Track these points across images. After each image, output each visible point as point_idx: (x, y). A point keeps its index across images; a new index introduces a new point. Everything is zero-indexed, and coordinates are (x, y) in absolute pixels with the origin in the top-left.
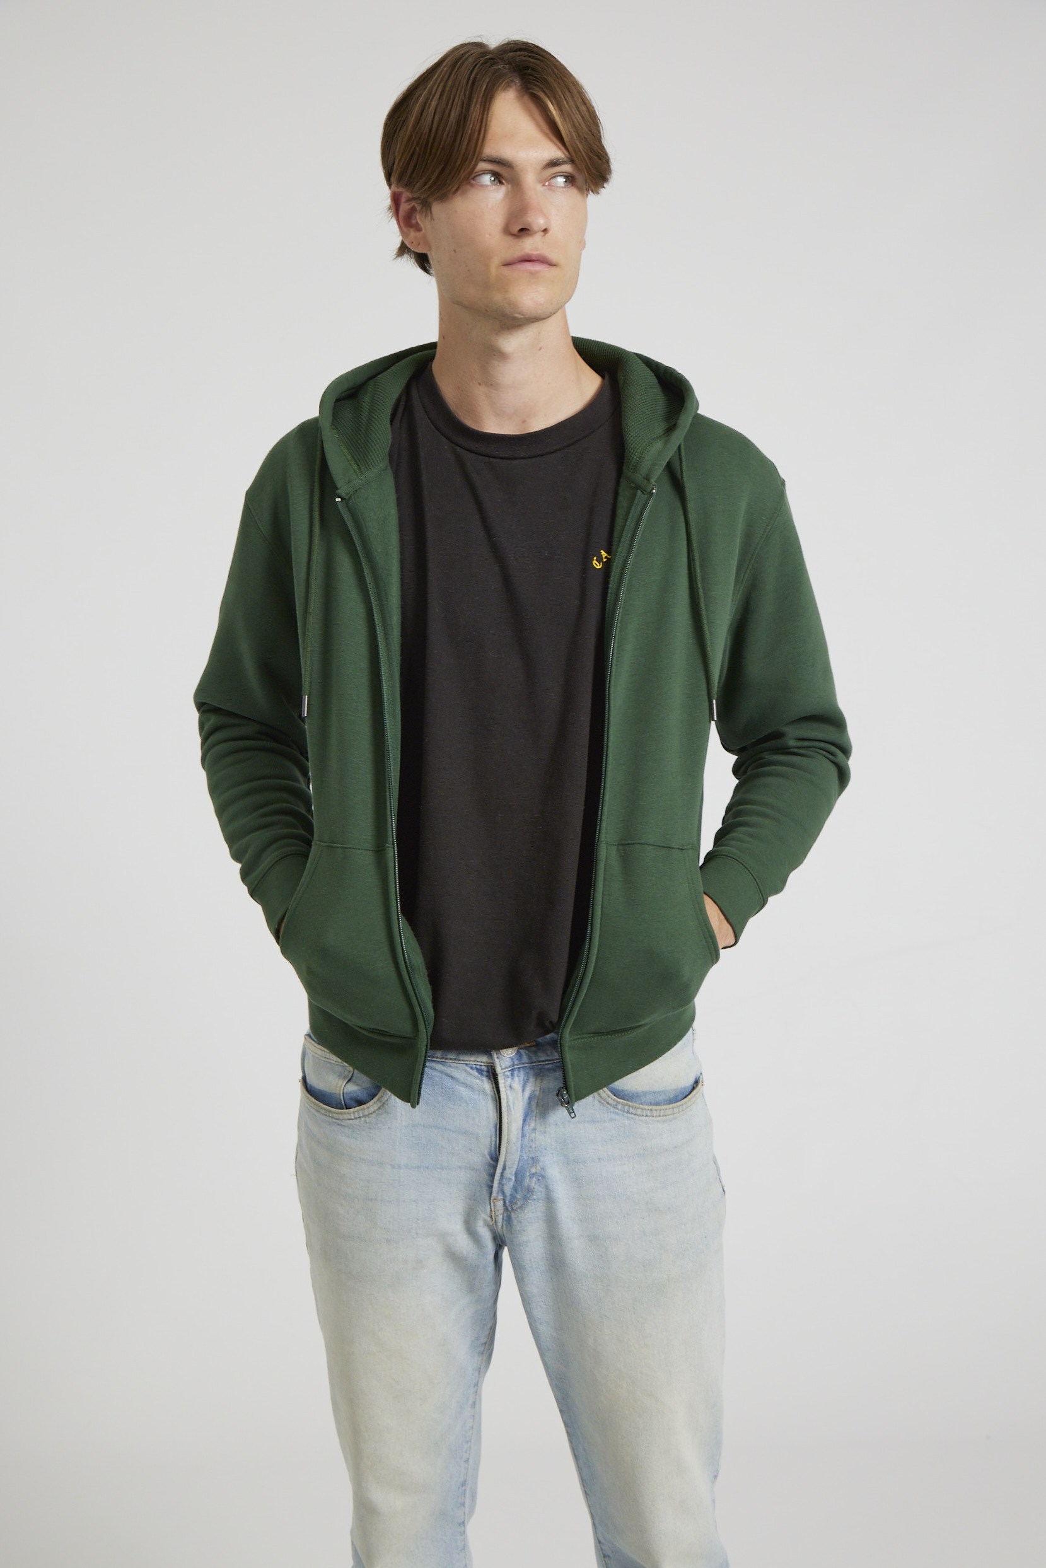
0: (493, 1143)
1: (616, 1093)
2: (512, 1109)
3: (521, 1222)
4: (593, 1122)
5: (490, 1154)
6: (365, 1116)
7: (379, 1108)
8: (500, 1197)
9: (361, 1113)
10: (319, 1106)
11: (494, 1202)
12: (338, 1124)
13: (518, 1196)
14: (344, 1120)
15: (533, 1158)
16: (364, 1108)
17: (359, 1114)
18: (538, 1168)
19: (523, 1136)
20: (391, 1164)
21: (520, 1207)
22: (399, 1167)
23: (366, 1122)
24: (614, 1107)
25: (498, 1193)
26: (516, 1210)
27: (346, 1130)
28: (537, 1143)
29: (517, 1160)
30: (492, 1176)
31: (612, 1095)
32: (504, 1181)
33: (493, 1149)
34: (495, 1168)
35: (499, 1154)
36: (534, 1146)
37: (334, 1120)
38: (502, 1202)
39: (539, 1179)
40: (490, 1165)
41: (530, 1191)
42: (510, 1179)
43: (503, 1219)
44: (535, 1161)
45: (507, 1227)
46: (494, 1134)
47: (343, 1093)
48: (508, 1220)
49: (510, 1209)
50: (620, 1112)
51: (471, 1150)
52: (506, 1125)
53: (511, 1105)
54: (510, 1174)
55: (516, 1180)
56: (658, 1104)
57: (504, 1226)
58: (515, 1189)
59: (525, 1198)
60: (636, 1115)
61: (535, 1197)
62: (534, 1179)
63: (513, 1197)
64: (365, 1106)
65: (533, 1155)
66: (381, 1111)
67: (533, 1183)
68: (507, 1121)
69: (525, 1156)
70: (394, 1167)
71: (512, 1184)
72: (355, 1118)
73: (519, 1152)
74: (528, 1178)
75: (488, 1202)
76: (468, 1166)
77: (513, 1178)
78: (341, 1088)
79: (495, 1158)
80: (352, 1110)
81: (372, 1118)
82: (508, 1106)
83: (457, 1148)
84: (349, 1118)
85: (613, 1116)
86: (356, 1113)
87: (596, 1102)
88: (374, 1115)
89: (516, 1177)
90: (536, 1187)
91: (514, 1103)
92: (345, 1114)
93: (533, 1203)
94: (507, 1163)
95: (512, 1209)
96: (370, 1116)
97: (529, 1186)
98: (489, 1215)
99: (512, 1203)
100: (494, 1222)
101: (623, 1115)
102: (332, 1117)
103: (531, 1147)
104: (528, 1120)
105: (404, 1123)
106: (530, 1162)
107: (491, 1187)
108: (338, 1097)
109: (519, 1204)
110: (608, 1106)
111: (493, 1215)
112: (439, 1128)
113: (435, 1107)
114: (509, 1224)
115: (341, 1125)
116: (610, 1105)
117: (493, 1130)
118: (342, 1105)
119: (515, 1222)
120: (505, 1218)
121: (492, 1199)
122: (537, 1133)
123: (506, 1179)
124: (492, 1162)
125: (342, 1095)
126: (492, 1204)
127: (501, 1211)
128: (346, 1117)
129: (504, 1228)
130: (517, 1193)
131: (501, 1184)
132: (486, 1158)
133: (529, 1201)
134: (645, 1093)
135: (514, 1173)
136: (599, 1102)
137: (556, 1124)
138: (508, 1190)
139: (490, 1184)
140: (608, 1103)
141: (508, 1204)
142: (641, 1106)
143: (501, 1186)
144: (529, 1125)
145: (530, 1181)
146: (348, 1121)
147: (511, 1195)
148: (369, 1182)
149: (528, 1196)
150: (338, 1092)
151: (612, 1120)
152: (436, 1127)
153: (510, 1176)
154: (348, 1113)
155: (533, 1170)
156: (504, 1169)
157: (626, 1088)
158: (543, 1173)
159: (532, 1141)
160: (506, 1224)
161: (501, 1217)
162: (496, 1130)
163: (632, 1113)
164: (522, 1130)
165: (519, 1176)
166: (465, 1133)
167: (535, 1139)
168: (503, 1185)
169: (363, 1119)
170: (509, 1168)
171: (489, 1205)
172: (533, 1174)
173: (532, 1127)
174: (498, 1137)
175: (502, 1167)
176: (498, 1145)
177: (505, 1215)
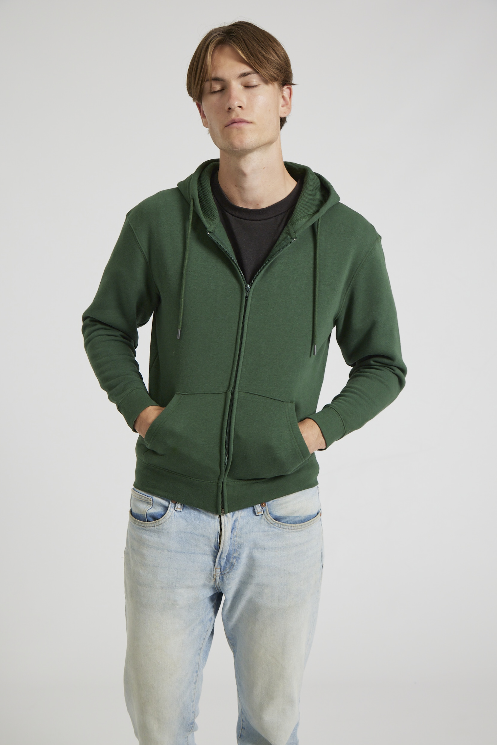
2: (226, 525)
3: (228, 580)
6: (157, 526)
7: (164, 522)
8: (219, 567)
9: (155, 524)
10: (136, 521)
12: (144, 529)
13: (227, 567)
14: (147, 527)
16: (157, 522)
17: (154, 524)
18: (237, 554)
19: (231, 539)
20: (167, 550)
21: (228, 572)
22: (171, 551)
23: (157, 528)
25: (218, 565)
26: (226, 574)
27: (148, 532)
28: (237, 542)
29: (228, 549)
30: (215, 557)
34: (217, 553)
35: (219, 547)
36: (235, 544)
37: (142, 527)
38: (219, 570)
39: (237, 560)
40: (214, 552)
41: (233, 565)
42: (224, 559)
43: (219, 579)
44: (235, 551)
45: (221, 583)
46: (217, 537)
47: (146, 514)
48: (222, 579)
49: (223, 573)
51: (206, 544)
52: (224, 533)
53: (226, 523)
54: (224, 556)
55: (227, 559)
57: (220, 582)
59: (231, 568)
61: (235, 568)
62: (235, 559)
63: (225, 567)
64: (157, 521)
65: (235, 548)
66: (165, 524)
68: (224, 531)
69: (231, 549)
70: (169, 551)
71: (224, 560)
72: (152, 527)
73: (229, 546)
75: (213, 570)
77: (225, 558)
78: (145, 512)
79: (217, 548)
80: (151, 522)
81: (160, 527)
82: (225, 524)
83: (199, 544)
84: (149, 526)
86: (153, 524)
88: (161, 526)
89: (226, 557)
90: (236, 563)
91: (227, 523)
93: (234, 571)
94: (223, 551)
95: (224, 573)
97: (232, 562)
98: (213, 576)
99: (224, 570)
100: (215, 580)
102: (141, 526)
103: (234, 544)
104: (233, 531)
105: (175, 530)
106: (233, 551)
107: (215, 562)
108: (144, 516)
109: (227, 571)
111: (215, 576)
113: (190, 523)
114: (222, 581)
115: (145, 530)
117: (217, 535)
118: (146, 520)
119: (225, 580)
120: (220, 578)
121: (215, 568)
123: (222, 558)
124: (216, 550)
125: (146, 515)
126: (215, 570)
127: (219, 575)
129: (220, 583)
131: (219, 561)
133: (232, 570)
135: (226, 556)
138: (223, 564)
139: (214, 561)
141: (222, 570)
143: (219, 562)
146: (149, 528)
148: (156, 558)
149: (232, 567)
150: (144, 514)
152: (190, 533)
153: (224, 557)
154: (149, 524)
155: (235, 555)
156: (222, 554)
158: (239, 557)
159: (235, 541)
160: (221, 581)
161: (218, 577)
162: (218, 535)
164: (231, 536)
165: (228, 557)
166: (203, 536)
167: (236, 540)
168: (220, 561)
170: (224, 553)
171: (213, 571)
172: (235, 557)
173: (235, 535)
174: (219, 538)
175: (221, 553)
177: (221, 576)
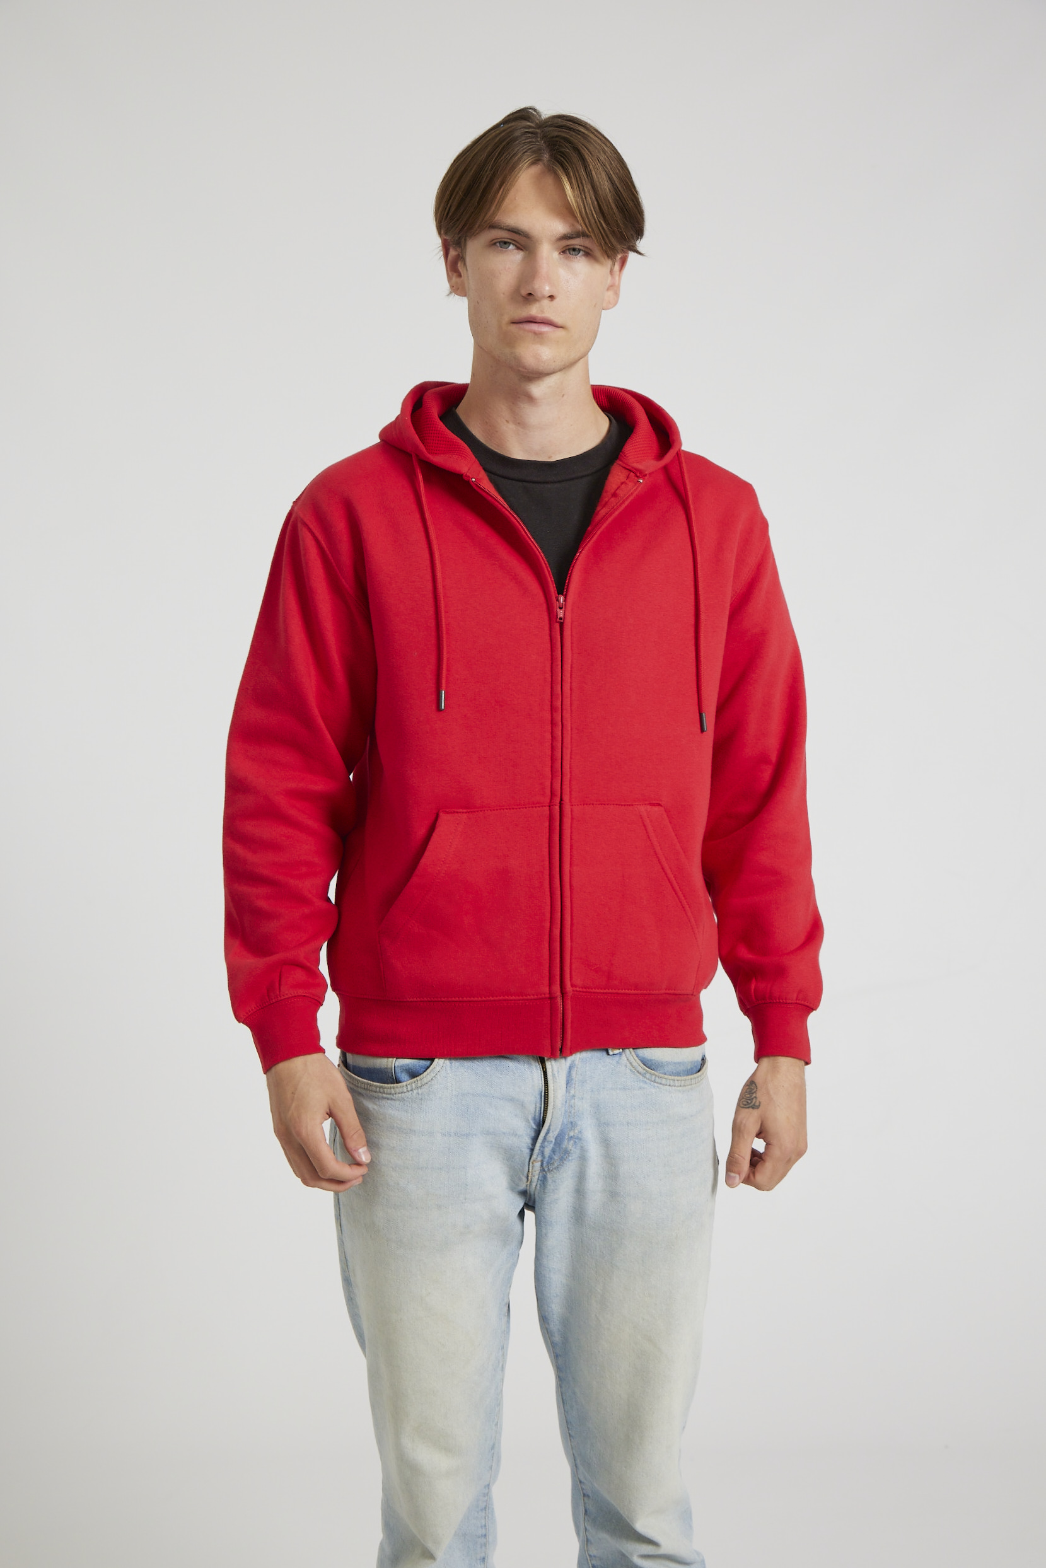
0: (538, 1109)
1: (645, 1063)
4: (625, 1089)
5: (534, 1119)
11: (533, 1163)
15: (572, 1123)
24: (643, 1076)
31: (642, 1065)
32: (546, 1143)
33: (537, 1114)
50: (648, 1081)
56: (678, 1074)
58: (554, 1151)
60: (661, 1084)
67: (570, 1145)
74: (566, 1141)
76: (512, 1132)
85: (642, 1084)
87: (628, 1071)
92: (397, 1088)
96: (423, 1087)
101: (650, 1084)
110: (637, 1073)
112: (487, 1096)
116: (640, 1074)
122: (576, 1100)
128: (398, 1090)
130: (555, 1154)
132: (529, 1123)
134: (668, 1063)
136: (630, 1070)
137: (592, 1091)
140: (638, 1072)
142: (666, 1076)
144: (569, 1092)
145: (568, 1143)
147: (549, 1157)
151: (640, 1088)
157: (653, 1058)
163: (658, 1083)
169: (415, 1091)
176: (542, 1111)
